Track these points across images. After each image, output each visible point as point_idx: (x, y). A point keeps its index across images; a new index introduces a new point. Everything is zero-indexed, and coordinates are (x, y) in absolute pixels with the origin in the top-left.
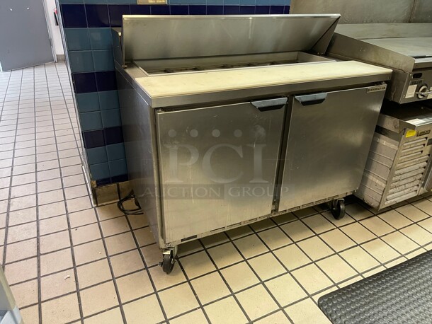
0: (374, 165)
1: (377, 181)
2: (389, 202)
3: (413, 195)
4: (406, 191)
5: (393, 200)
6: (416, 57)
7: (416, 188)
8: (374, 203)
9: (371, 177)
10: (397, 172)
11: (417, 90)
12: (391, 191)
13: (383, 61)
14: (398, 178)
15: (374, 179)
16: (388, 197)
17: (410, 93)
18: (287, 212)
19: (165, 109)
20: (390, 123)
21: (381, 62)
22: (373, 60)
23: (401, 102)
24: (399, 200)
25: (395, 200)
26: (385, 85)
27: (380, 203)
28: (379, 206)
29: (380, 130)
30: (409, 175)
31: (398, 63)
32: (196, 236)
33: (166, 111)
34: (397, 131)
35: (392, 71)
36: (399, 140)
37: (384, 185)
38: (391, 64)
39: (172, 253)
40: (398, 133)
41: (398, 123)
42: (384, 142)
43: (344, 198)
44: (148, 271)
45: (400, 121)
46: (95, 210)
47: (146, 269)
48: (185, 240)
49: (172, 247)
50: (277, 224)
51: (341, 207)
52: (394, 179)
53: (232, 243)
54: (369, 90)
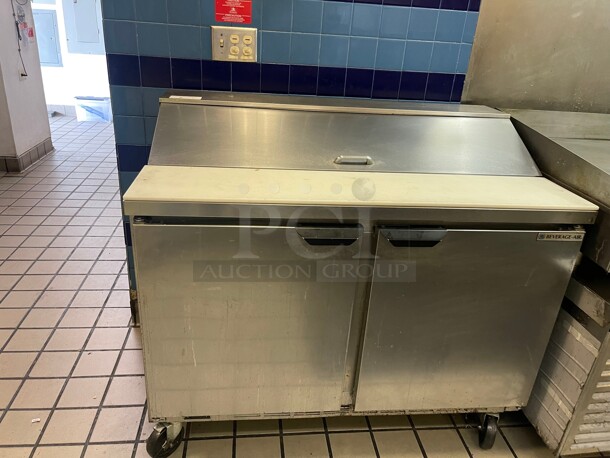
0: (558, 371)
1: (560, 403)
2: (574, 447)
5: (590, 445)
8: (551, 442)
9: (551, 391)
10: (596, 396)
12: (584, 427)
13: (590, 188)
14: (601, 407)
15: (557, 398)
16: (577, 437)
18: (379, 414)
19: (148, 219)
20: (589, 302)
22: (575, 183)
23: (609, 269)
25: (597, 445)
26: (582, 233)
27: (559, 444)
28: (557, 449)
29: (570, 309)
32: (209, 417)
33: (148, 223)
34: (599, 321)
35: (597, 208)
36: (601, 338)
37: (569, 414)
38: (601, 195)
39: (164, 432)
40: (601, 325)
41: (603, 306)
42: (577, 333)
43: (501, 414)
44: (136, 447)
45: (606, 304)
46: (129, 332)
47: (136, 442)
48: (191, 418)
49: (170, 424)
50: (370, 427)
51: (489, 427)
52: (591, 407)
53: (281, 438)
54: (542, 236)
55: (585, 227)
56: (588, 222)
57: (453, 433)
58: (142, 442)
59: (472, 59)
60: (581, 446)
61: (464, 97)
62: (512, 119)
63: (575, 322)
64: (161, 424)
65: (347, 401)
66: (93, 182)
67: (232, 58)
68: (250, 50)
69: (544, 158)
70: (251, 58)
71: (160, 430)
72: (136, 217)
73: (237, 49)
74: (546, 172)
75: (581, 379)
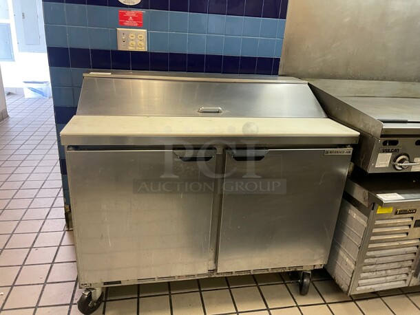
0: (345, 239)
1: (347, 260)
2: (358, 289)
3: (400, 284)
4: (388, 278)
5: (369, 287)
6: (385, 122)
7: (404, 276)
8: (344, 287)
9: (341, 253)
11: (394, 159)
12: (363, 275)
13: (355, 122)
14: (372, 260)
15: (345, 257)
17: (382, 162)
18: (234, 275)
19: (76, 148)
20: (359, 193)
21: (353, 123)
22: (346, 120)
23: (370, 171)
24: (377, 288)
25: (373, 286)
27: (349, 287)
28: (348, 291)
29: (348, 199)
30: (390, 259)
31: (367, 126)
32: (120, 282)
33: (77, 150)
34: (366, 204)
35: (359, 133)
36: (367, 215)
37: (353, 266)
38: (361, 126)
39: (90, 295)
40: (367, 206)
41: (367, 194)
42: (354, 214)
43: (312, 271)
44: (70, 308)
45: (369, 193)
46: (64, 234)
47: (71, 305)
48: (108, 283)
49: (93, 289)
50: (229, 286)
51: (305, 280)
52: (366, 261)
53: (170, 297)
54: (327, 152)
55: (352, 146)
56: (354, 142)
57: (283, 287)
58: (75, 304)
59: (284, 48)
60: (363, 288)
61: (280, 72)
62: (309, 84)
63: (352, 207)
64: (87, 290)
65: (212, 267)
66: (37, 138)
67: (131, 49)
68: (143, 44)
69: (329, 107)
70: (143, 48)
71: (87, 293)
72: (69, 146)
73: (134, 43)
74: (330, 114)
75: (358, 242)
